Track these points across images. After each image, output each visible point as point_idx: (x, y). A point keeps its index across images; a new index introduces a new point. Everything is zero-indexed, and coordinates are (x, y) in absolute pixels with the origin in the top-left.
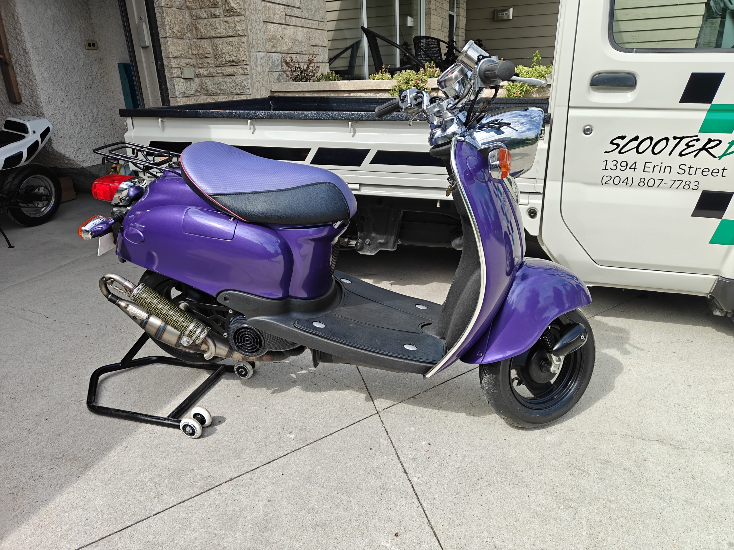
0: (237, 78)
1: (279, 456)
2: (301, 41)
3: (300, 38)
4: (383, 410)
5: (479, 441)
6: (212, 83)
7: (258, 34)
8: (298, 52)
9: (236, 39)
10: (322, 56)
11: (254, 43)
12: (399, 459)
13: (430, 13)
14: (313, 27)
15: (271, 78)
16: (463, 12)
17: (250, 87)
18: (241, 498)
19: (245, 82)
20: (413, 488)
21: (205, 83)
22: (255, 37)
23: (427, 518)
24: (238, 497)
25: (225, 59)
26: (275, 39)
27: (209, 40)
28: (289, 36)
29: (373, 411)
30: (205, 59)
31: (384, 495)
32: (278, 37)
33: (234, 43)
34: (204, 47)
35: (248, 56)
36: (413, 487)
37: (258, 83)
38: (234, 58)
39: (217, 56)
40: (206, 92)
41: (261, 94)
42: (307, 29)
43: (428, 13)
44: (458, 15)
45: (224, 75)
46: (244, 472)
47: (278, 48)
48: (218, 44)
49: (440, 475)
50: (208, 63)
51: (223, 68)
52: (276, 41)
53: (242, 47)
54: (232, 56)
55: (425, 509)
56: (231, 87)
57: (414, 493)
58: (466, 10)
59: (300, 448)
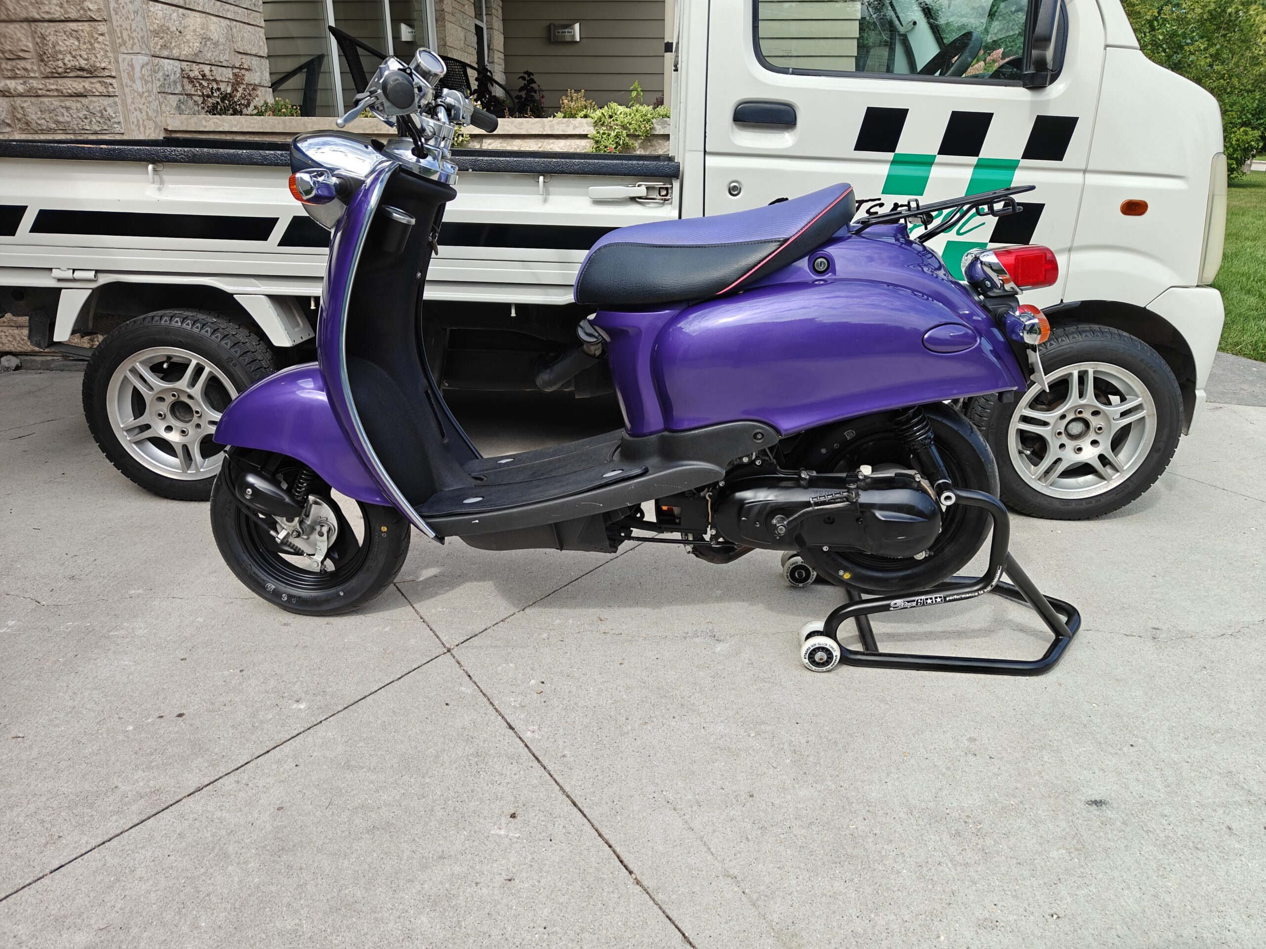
0: (91, 101)
1: (284, 740)
2: (218, 42)
3: (215, 36)
4: (457, 645)
5: (619, 667)
6: (38, 110)
7: (132, 20)
8: (213, 61)
9: (86, 26)
10: (258, 74)
11: (125, 37)
12: (497, 711)
13: (444, 18)
14: (238, 19)
15: (163, 106)
16: (498, 24)
17: (121, 119)
18: (225, 814)
19: (109, 109)
20: (528, 747)
21: (22, 108)
22: (126, 25)
23: (558, 784)
24: (218, 814)
25: (64, 64)
26: (167, 34)
27: (25, 25)
28: (194, 31)
29: (438, 650)
30: (18, 62)
31: (483, 766)
32: (171, 29)
33: (81, 33)
34: (15, 37)
35: (113, 60)
36: (526, 746)
37: (138, 113)
38: (83, 63)
39: (45, 57)
40: (24, 126)
41: (147, 134)
42: (228, 22)
43: (440, 18)
44: (489, 27)
45: (62, 95)
46: (221, 775)
47: (174, 51)
48: (47, 33)
49: (566, 722)
50: (25, 69)
51: (60, 81)
52: (169, 37)
53: (99, 43)
54: (78, 58)
55: (552, 773)
56: (80, 118)
57: (530, 754)
58: (503, 20)
59: (321, 722)
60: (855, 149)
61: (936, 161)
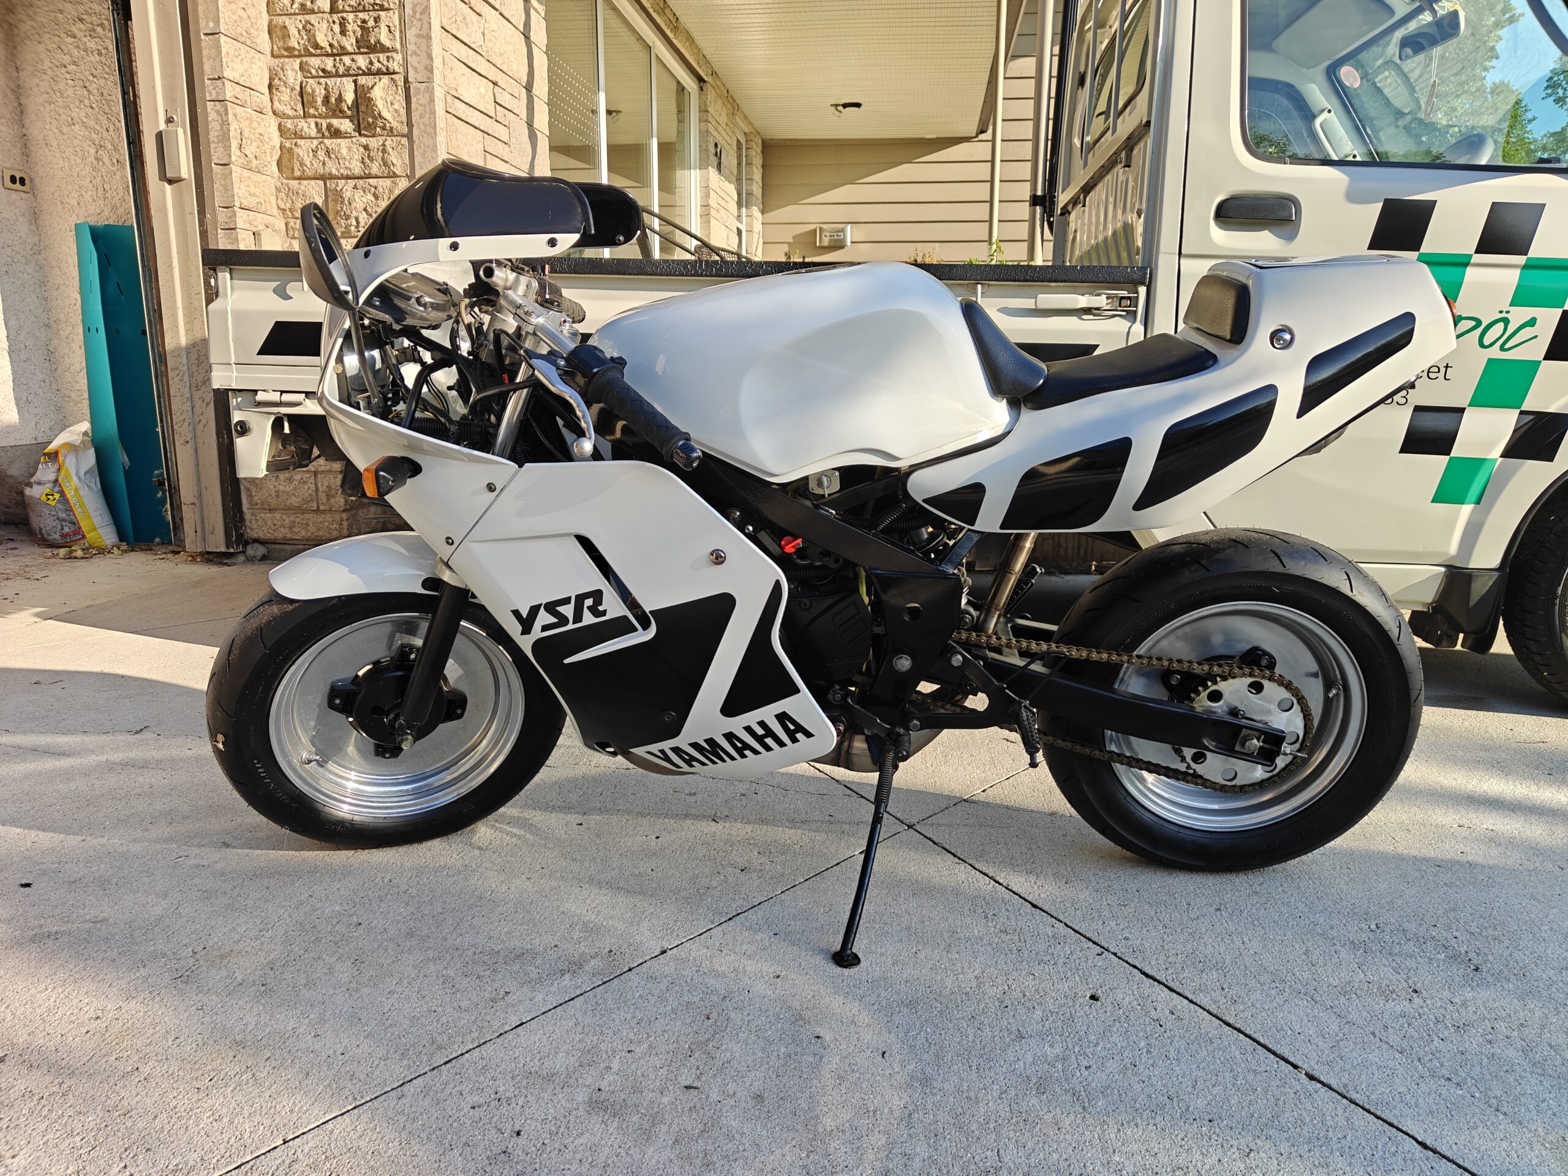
1: (745, 909)
9: (386, 183)
12: (1008, 889)
16: (757, 227)
20: (1070, 927)
23: (1134, 967)
25: (358, 222)
27: (321, 183)
33: (380, 189)
36: (1066, 925)
44: (749, 229)
55: (1119, 955)
57: (1075, 934)
58: (762, 223)
60: (1369, 249)
61: (1473, 261)
